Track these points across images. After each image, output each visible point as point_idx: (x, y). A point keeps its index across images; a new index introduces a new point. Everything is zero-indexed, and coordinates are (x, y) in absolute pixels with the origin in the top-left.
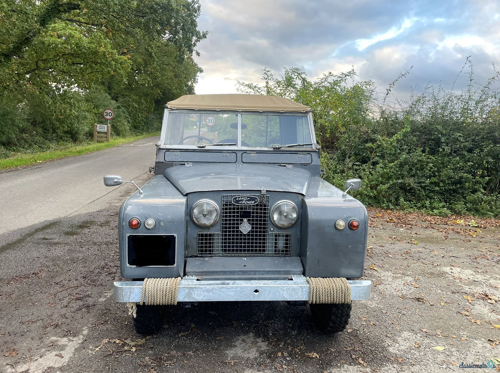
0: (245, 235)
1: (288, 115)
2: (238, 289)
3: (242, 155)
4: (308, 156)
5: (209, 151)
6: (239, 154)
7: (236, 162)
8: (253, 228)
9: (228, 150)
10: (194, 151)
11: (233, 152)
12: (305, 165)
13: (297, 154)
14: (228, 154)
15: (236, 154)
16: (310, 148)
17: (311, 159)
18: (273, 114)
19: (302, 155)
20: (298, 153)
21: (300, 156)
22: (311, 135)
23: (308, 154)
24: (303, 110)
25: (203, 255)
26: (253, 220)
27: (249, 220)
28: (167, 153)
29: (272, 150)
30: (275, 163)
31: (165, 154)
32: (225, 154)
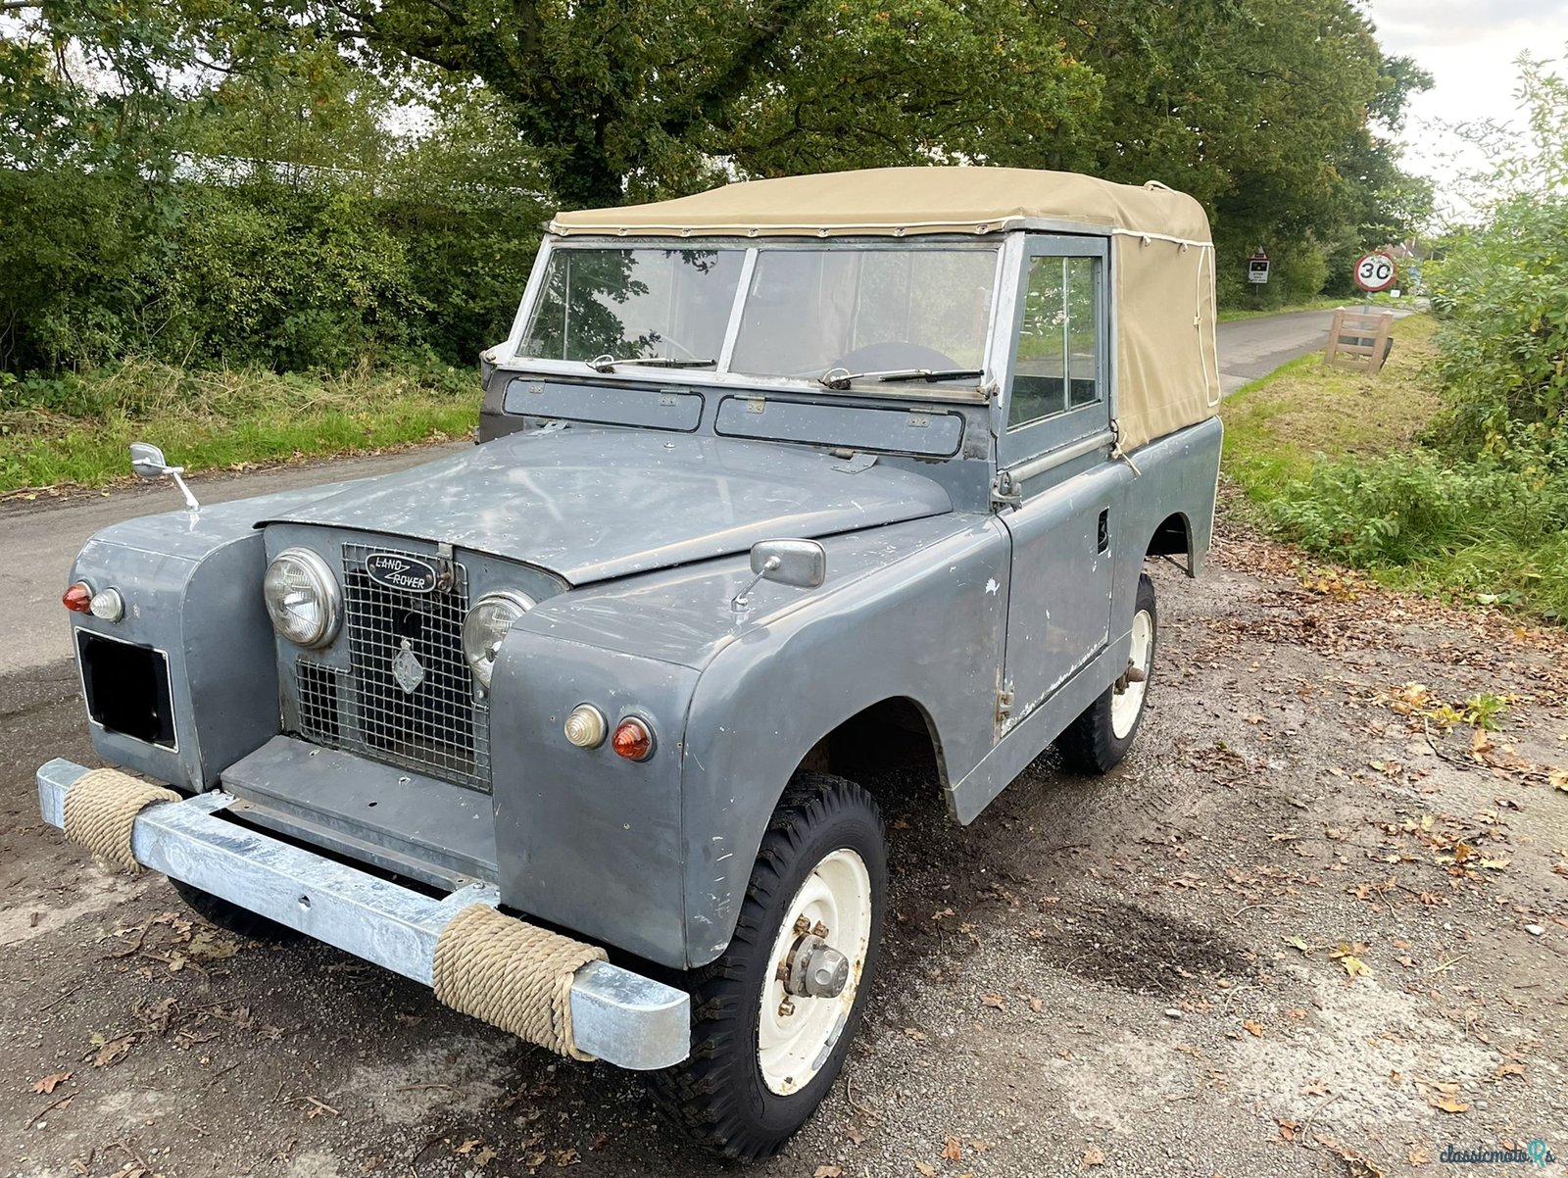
0: (409, 698)
1: (924, 246)
2: (259, 876)
3: (722, 403)
4: (947, 425)
6: (713, 399)
7: (695, 430)
8: (428, 676)
9: (681, 385)
10: (576, 380)
11: (692, 394)
12: (929, 462)
13: (909, 410)
14: (675, 399)
15: (704, 400)
16: (968, 388)
17: (958, 438)
18: (867, 246)
19: (926, 419)
20: (913, 407)
21: (918, 420)
22: (990, 333)
23: (950, 413)
24: (984, 226)
25: (311, 738)
26: (427, 649)
27: (416, 647)
29: (818, 391)
30: (820, 444)
31: (507, 387)
32: (668, 399)
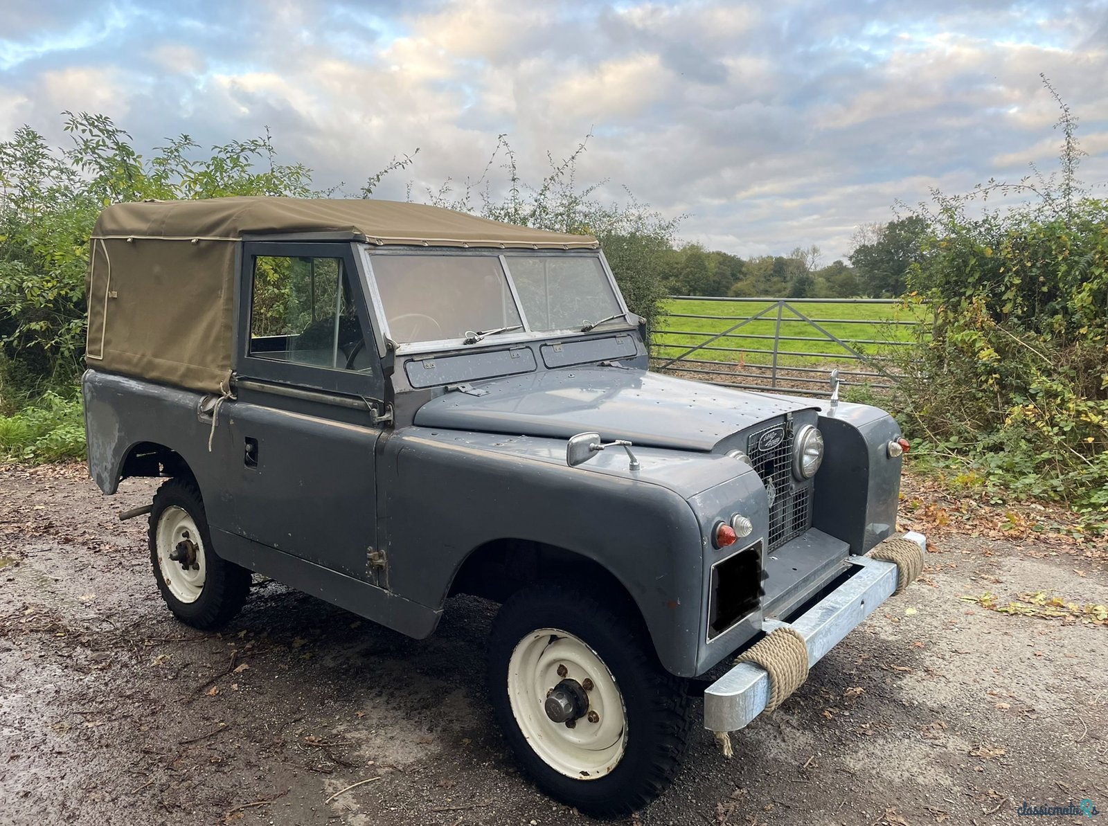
1: (573, 254)
3: (540, 350)
4: (628, 341)
5: (486, 349)
6: (536, 351)
7: (536, 369)
10: (458, 353)
11: (524, 348)
12: (631, 359)
13: (615, 337)
14: (519, 353)
15: (531, 351)
16: (624, 323)
17: (634, 346)
19: (622, 340)
20: (616, 335)
23: (626, 336)
28: (410, 366)
29: (581, 333)
31: (405, 369)
32: (515, 354)
